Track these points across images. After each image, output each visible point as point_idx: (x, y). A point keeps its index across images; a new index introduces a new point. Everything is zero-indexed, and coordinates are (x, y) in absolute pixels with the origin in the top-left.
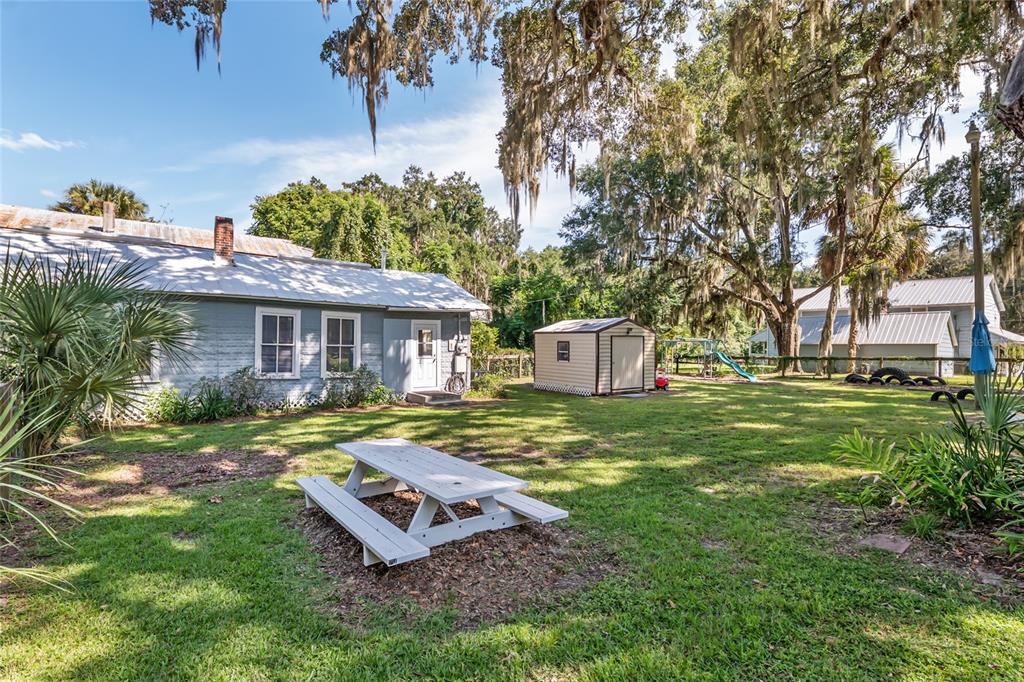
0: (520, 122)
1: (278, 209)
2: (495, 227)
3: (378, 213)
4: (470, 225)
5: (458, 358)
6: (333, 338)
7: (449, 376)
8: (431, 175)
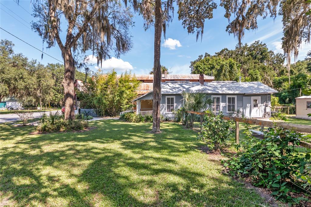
0: (291, 33)
1: (201, 65)
2: (272, 58)
3: (234, 64)
4: (262, 60)
5: (267, 107)
6: (229, 102)
7: (264, 113)
8: (246, 44)
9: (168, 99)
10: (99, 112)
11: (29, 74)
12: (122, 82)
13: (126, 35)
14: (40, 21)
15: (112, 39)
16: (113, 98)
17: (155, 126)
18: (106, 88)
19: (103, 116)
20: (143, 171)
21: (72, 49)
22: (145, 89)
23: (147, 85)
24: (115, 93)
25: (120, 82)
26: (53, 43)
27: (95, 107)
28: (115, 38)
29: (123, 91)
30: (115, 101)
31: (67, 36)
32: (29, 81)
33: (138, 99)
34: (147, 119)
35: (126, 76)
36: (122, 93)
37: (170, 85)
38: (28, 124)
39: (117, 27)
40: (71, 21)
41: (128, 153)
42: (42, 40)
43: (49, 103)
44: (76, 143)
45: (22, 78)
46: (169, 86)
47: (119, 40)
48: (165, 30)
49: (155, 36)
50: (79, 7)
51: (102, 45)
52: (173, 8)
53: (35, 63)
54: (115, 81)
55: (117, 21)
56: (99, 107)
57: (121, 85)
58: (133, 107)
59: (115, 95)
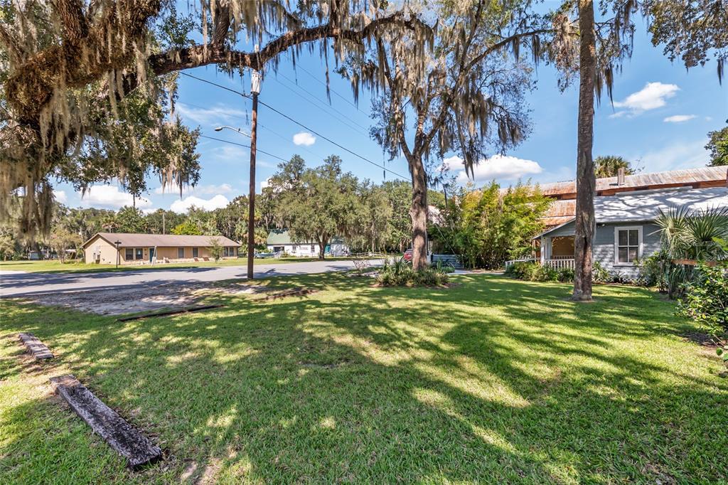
9: (620, 232)
10: (465, 261)
11: (361, 202)
12: (510, 203)
13: (518, 111)
14: (379, 124)
15: (490, 124)
16: (492, 234)
17: (578, 288)
18: (479, 215)
19: (472, 267)
20: (538, 346)
21: (423, 156)
22: (565, 214)
23: (568, 204)
24: (495, 224)
25: (506, 203)
26: (396, 152)
27: (457, 252)
28: (496, 121)
29: (512, 221)
30: (496, 241)
31: (417, 137)
32: (361, 213)
33: (544, 235)
34: (566, 276)
35: (518, 190)
36: (509, 224)
37: (627, 202)
38: (363, 275)
39: (500, 99)
40: (421, 110)
41: (517, 323)
42: (382, 149)
43: (384, 246)
44: (432, 302)
45: (351, 208)
46: (625, 203)
47: (505, 123)
48: (610, 83)
49: (580, 105)
50: (433, 84)
51: (471, 139)
52: (632, 27)
53: (368, 184)
54: (495, 201)
55: (499, 89)
56: (465, 252)
57: (508, 209)
58: (534, 253)
59: (496, 229)
